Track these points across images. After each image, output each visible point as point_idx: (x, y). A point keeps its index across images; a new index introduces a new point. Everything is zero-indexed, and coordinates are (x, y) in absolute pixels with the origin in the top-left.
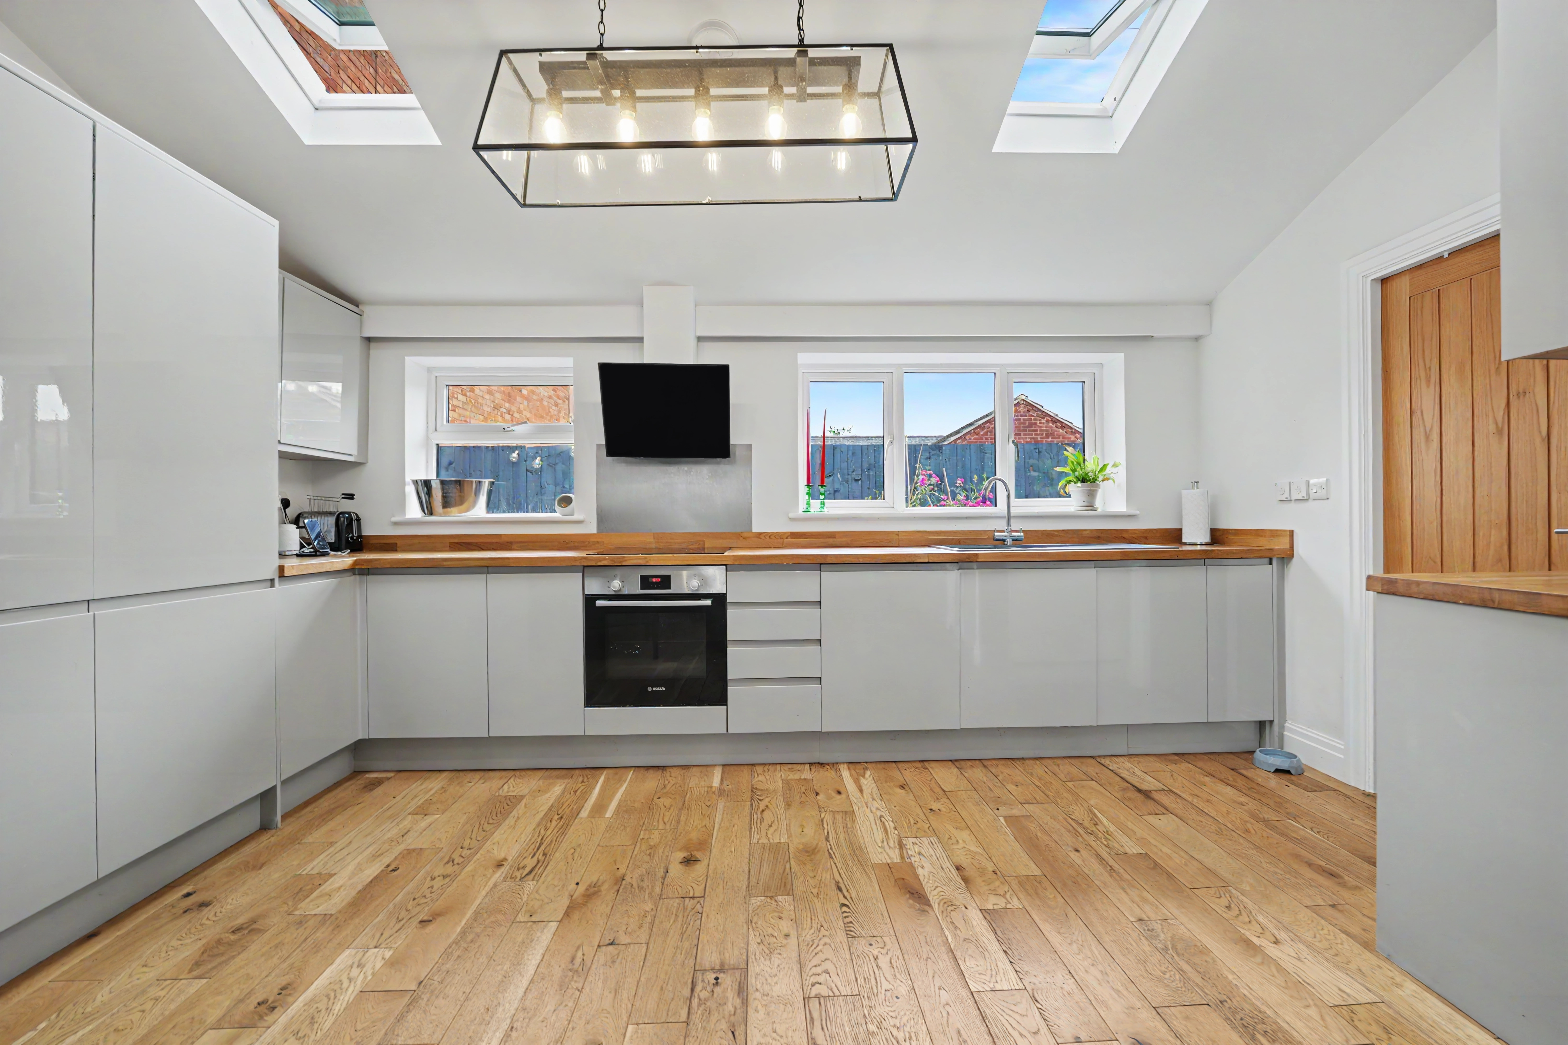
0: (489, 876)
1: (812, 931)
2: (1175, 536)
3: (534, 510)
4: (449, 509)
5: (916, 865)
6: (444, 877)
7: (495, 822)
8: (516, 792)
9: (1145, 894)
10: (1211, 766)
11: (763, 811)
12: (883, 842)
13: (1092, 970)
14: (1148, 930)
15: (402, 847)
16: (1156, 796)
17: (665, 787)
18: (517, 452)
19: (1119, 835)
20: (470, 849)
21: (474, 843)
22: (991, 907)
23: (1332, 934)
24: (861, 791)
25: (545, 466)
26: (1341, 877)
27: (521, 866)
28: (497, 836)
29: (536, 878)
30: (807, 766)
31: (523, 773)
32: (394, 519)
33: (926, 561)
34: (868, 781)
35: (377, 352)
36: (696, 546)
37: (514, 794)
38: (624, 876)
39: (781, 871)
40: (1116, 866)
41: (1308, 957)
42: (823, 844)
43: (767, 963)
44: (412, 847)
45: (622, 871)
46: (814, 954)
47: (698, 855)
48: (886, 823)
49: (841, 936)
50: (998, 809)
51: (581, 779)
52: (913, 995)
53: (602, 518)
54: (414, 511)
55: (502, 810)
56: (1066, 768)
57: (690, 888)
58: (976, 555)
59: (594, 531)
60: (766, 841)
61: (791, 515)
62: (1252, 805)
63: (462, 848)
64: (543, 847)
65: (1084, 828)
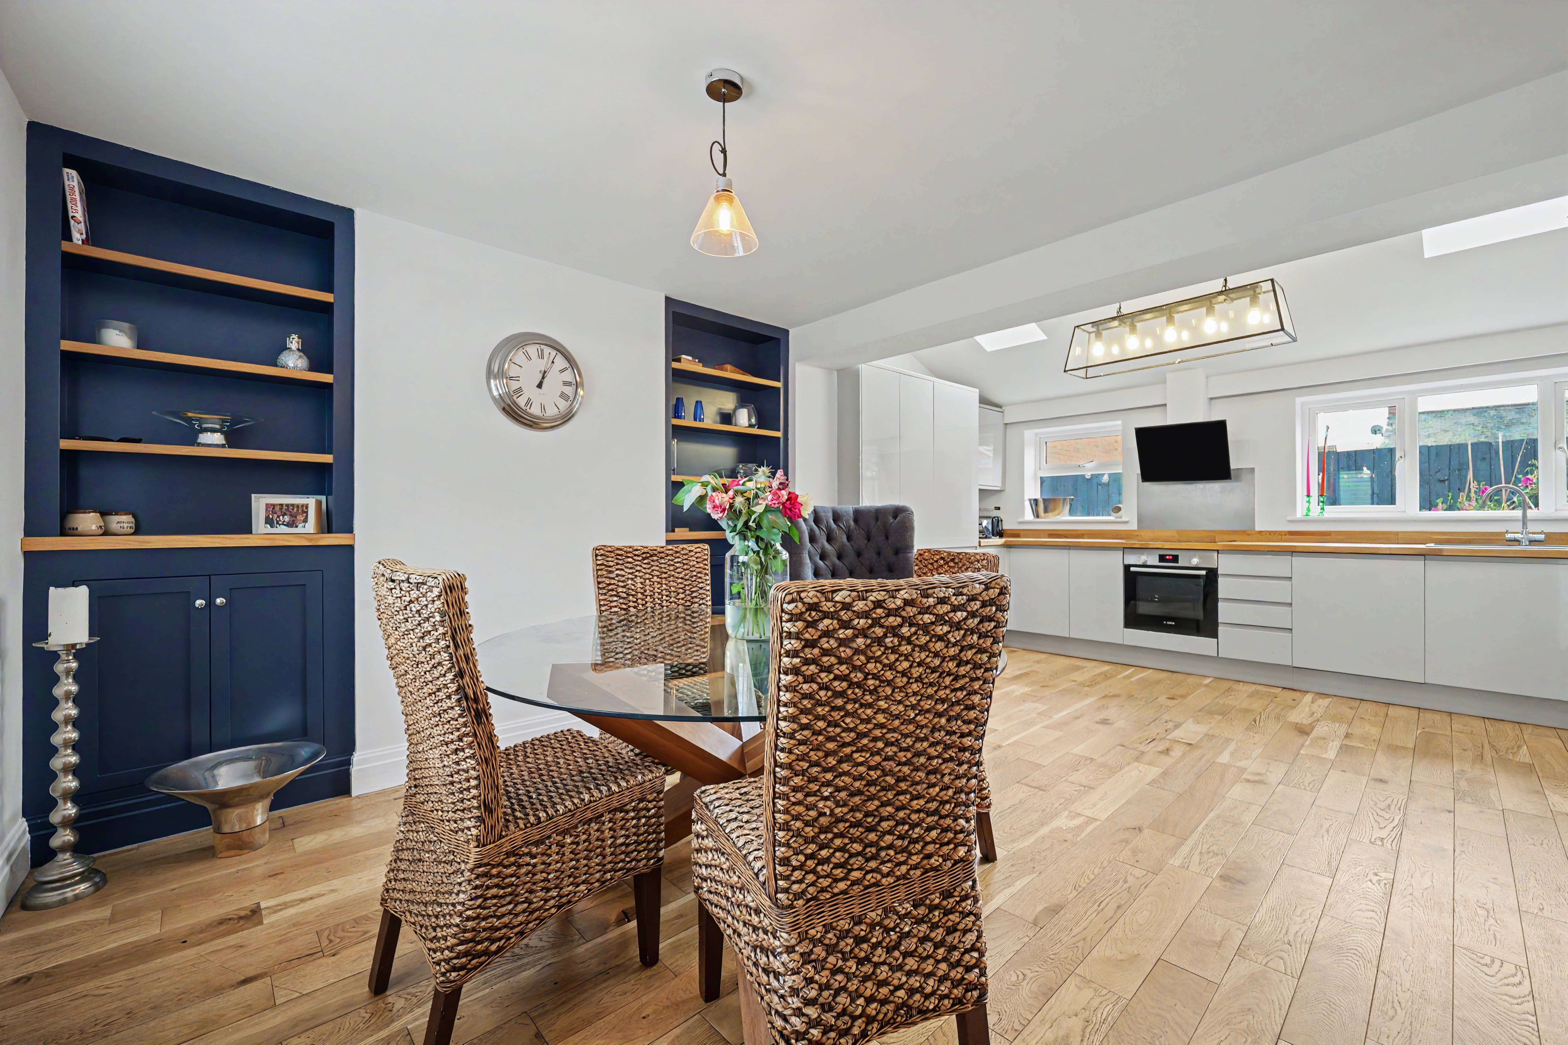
3: (1098, 515)
4: (1047, 515)
30: (1280, 688)
32: (1019, 520)
34: (1324, 701)
35: (1010, 431)
36: (1209, 539)
48: (1316, 714)
53: (1140, 521)
54: (1029, 515)
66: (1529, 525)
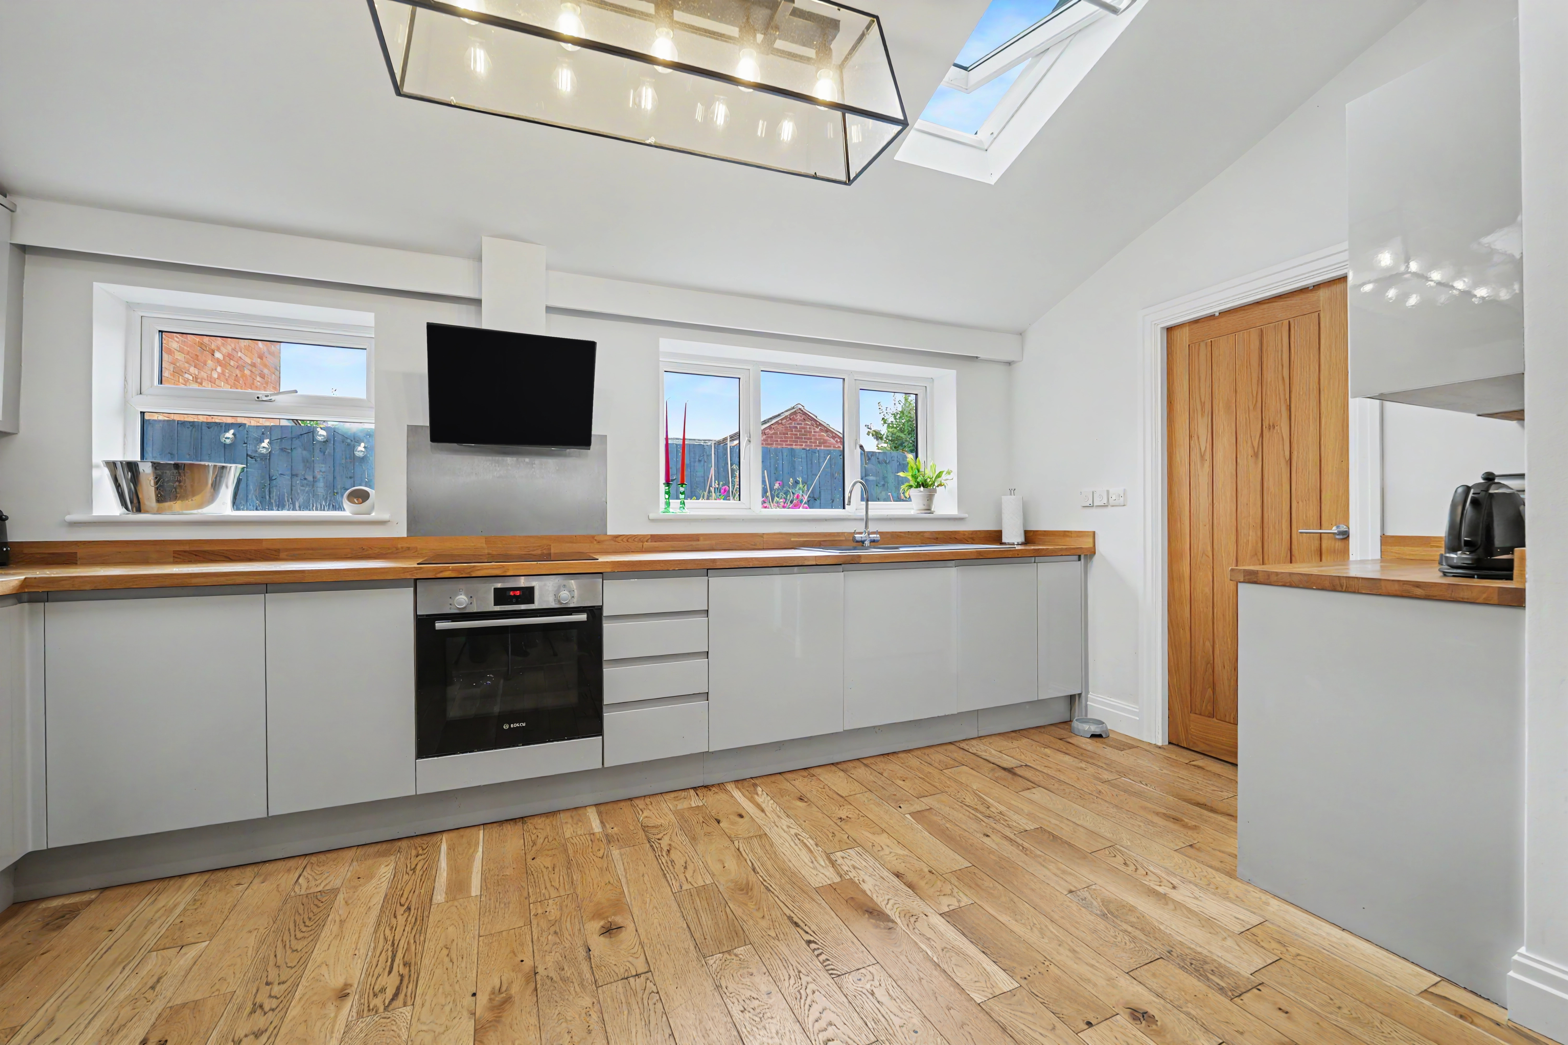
0: (332, 1015)
1: (792, 981)
2: (996, 536)
3: (305, 507)
4: (167, 504)
5: (856, 880)
6: (257, 1035)
7: (306, 935)
8: (323, 885)
9: (1060, 865)
10: (1046, 738)
11: (668, 851)
12: (812, 862)
13: (1061, 949)
14: (1082, 900)
15: (158, 1006)
16: (1018, 771)
17: (534, 843)
18: (232, 431)
19: (1011, 814)
20: (284, 983)
21: (285, 974)
22: (947, 909)
23: (1204, 871)
24: (763, 811)
25: (276, 452)
26: (1182, 820)
27: (377, 988)
28: (318, 955)
29: (409, 1002)
30: (692, 792)
31: (322, 857)
32: (69, 518)
33: (814, 563)
34: (763, 798)
35: (38, 270)
36: (539, 552)
37: (320, 888)
38: (535, 967)
39: (724, 917)
40: (1026, 845)
41: (1202, 895)
42: (752, 878)
43: (762, 1032)
44: (179, 1001)
45: (529, 963)
46: (807, 1006)
47: (619, 920)
48: (805, 841)
49: (825, 979)
50: (900, 807)
51: (414, 852)
52: (928, 1024)
53: (414, 519)
55: (311, 915)
56: (937, 756)
57: (628, 964)
58: (859, 556)
59: (404, 534)
60: (689, 886)
61: (652, 516)
62: (1091, 770)
63: (267, 984)
64: (400, 955)
65: (981, 812)
66: (870, 524)
